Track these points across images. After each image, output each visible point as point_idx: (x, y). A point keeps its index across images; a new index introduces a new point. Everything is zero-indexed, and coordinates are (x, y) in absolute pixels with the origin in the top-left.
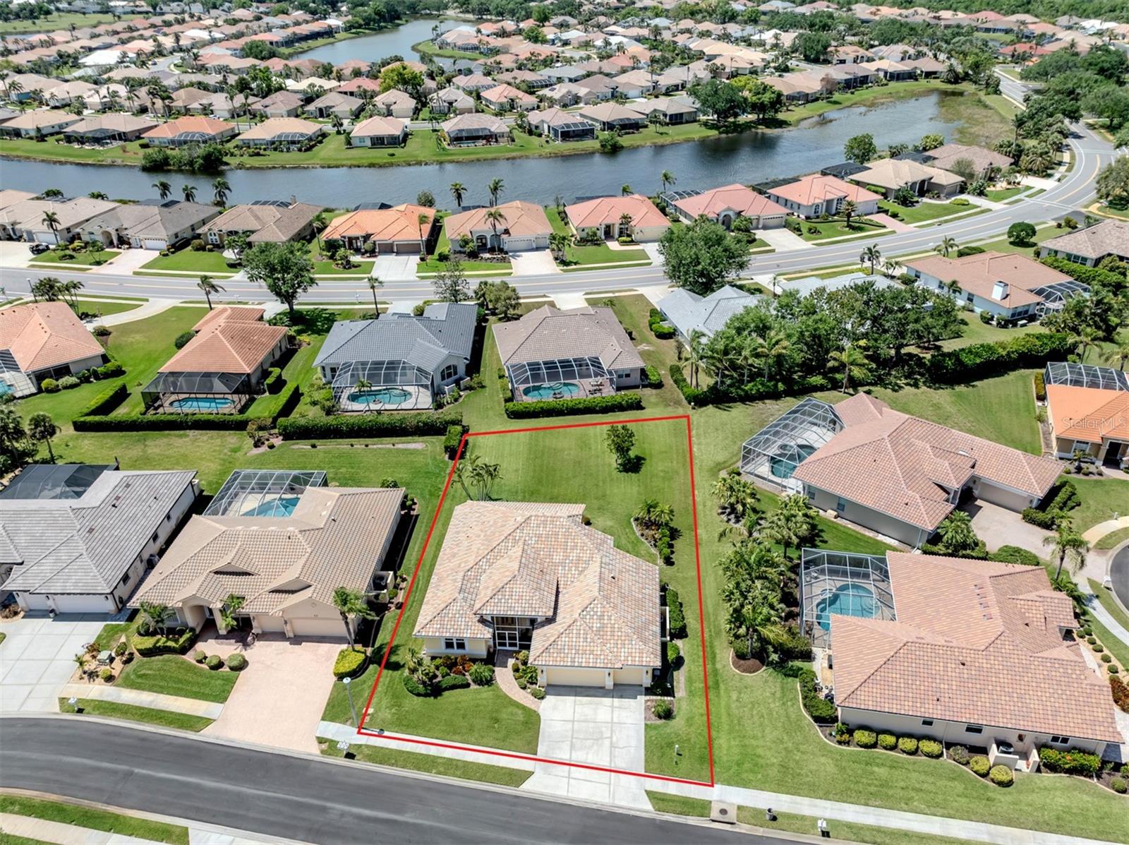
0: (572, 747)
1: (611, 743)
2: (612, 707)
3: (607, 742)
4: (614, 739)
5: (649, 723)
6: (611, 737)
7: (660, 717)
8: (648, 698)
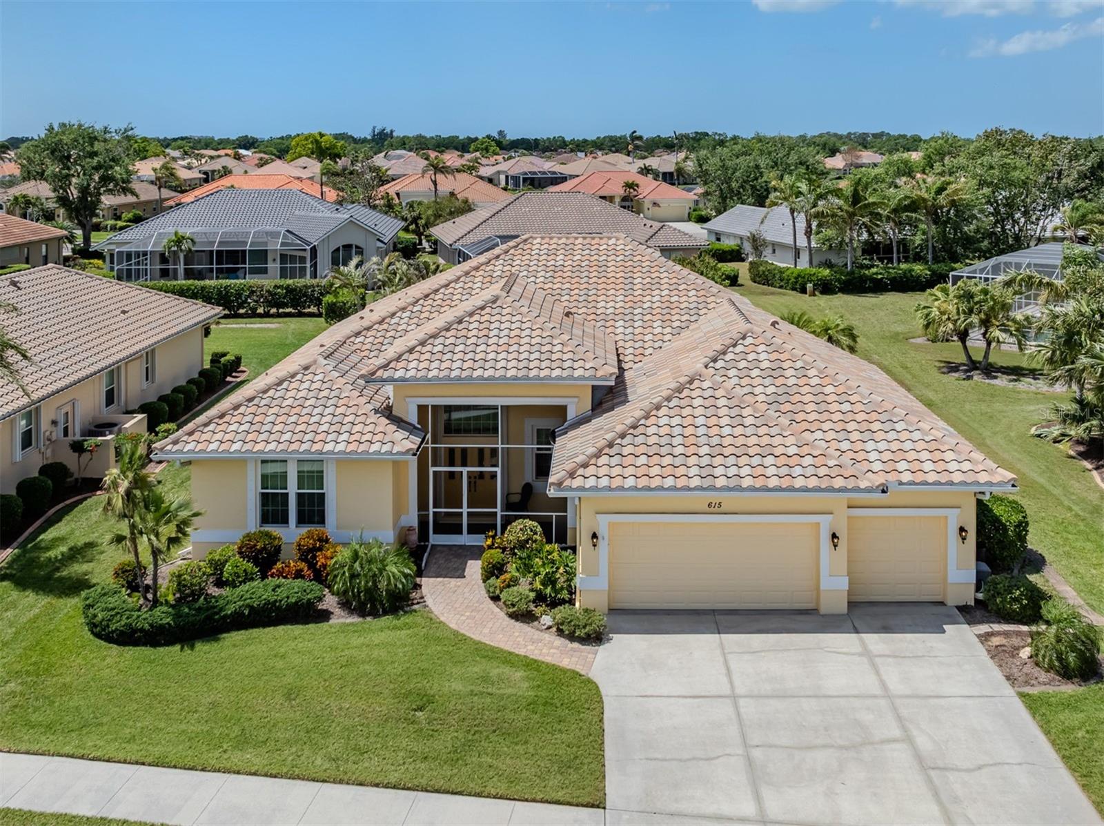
0: (756, 776)
1: (919, 758)
2: (866, 653)
3: (899, 755)
4: (923, 742)
5: (1034, 691)
6: (909, 740)
7: (1066, 674)
8: (984, 628)
